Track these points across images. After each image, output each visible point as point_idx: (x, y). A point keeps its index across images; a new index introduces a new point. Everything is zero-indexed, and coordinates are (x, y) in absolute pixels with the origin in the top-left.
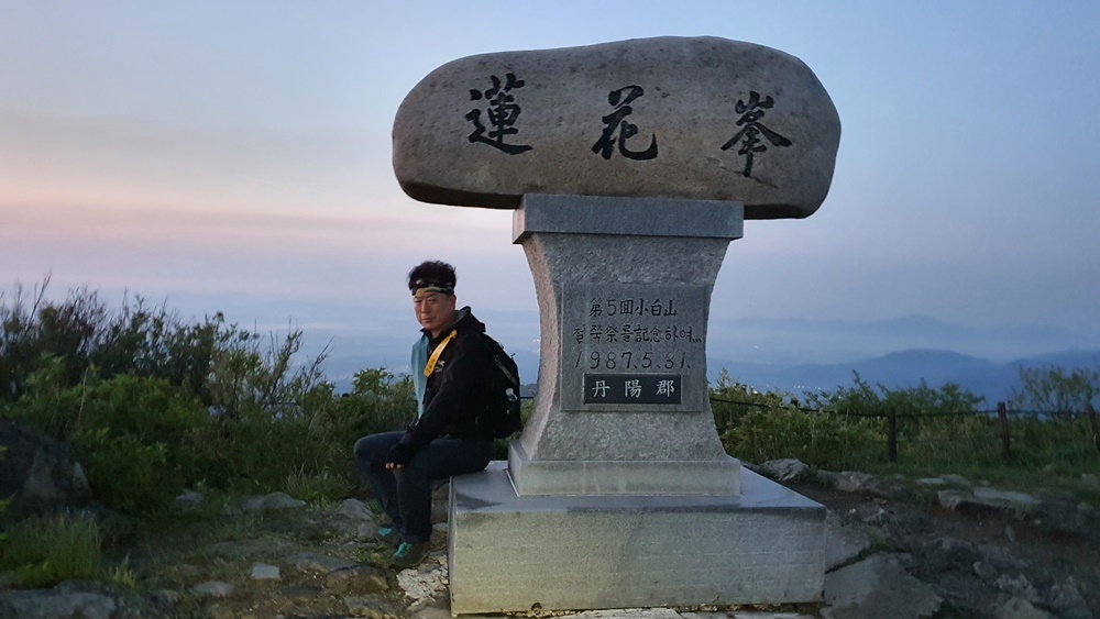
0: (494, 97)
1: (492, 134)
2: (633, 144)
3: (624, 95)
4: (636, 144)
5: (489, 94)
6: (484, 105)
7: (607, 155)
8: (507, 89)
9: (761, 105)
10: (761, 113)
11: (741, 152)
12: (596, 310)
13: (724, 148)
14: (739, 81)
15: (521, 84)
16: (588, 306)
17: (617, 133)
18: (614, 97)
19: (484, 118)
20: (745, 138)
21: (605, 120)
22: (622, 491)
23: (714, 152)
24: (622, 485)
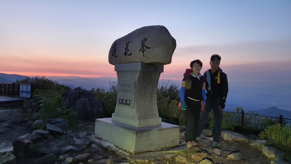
0: (114, 48)
1: (114, 54)
3: (128, 43)
4: (129, 53)
7: (126, 56)
9: (145, 40)
11: (142, 52)
12: (121, 86)
13: (140, 51)
14: (143, 36)
15: (117, 45)
17: (127, 51)
18: (126, 44)
19: (113, 52)
20: (142, 48)
21: (125, 49)
22: (123, 122)
23: (138, 52)
24: (123, 121)
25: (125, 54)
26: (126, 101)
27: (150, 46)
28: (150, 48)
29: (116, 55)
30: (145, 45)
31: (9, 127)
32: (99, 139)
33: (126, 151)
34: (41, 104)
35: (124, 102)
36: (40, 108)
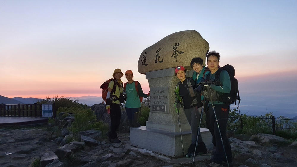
0: (144, 57)
1: (144, 63)
3: (158, 51)
4: (160, 60)
9: (177, 46)
13: (172, 57)
14: (174, 42)
15: (146, 53)
16: (153, 92)
17: (158, 58)
19: (143, 60)
20: (175, 54)
21: (156, 56)
22: (158, 129)
23: (170, 58)
24: (158, 127)
25: (156, 61)
26: (161, 107)
27: (182, 51)
28: (182, 53)
29: (146, 63)
30: (177, 50)
31: (40, 144)
32: (135, 147)
33: (165, 156)
34: (69, 120)
35: (159, 108)
36: (67, 124)
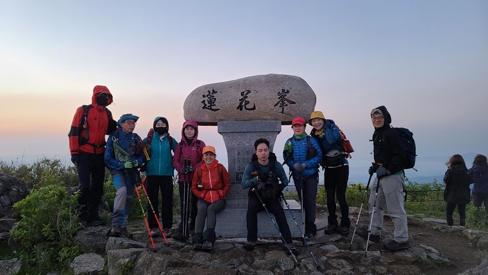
0: (209, 96)
1: (209, 106)
2: (248, 106)
3: (245, 93)
4: (249, 106)
5: (207, 96)
6: (206, 99)
7: (241, 110)
8: (212, 94)
9: (286, 93)
10: (286, 95)
11: (280, 107)
12: (239, 154)
13: (275, 106)
14: (279, 86)
15: (216, 92)
16: (236, 152)
17: (244, 103)
18: (242, 94)
19: (206, 102)
20: (281, 103)
21: (240, 100)
23: (272, 107)
25: (239, 107)
27: (294, 101)
29: (213, 107)
30: (285, 99)
